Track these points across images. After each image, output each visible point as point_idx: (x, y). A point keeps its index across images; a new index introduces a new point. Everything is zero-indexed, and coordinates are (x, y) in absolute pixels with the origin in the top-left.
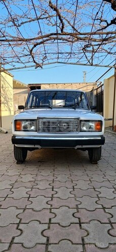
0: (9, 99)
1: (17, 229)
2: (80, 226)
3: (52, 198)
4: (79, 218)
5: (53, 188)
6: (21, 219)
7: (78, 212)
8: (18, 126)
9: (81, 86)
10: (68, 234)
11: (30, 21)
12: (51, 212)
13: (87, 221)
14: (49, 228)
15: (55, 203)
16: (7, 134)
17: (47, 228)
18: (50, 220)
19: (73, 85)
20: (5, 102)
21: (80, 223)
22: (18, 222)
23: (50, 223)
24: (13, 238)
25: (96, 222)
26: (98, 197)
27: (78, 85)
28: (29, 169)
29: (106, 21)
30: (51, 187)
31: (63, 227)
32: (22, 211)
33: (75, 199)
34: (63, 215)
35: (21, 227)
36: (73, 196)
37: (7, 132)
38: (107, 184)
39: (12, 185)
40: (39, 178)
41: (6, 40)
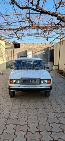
0: (3, 54)
1: (14, 134)
2: (39, 133)
3: (28, 118)
4: (39, 129)
5: (28, 113)
6: (15, 130)
7: (39, 126)
8: (11, 82)
9: (42, 44)
10: (35, 137)
11: (16, 22)
12: (27, 126)
13: (42, 130)
14: (27, 134)
15: (29, 121)
16: (3, 75)
17: (26, 134)
18: (27, 130)
19: (38, 44)
20: (1, 56)
21: (39, 132)
22: (14, 131)
23: (27, 132)
24: (13, 139)
25: (46, 131)
26: (47, 118)
27: (41, 44)
28: (16, 101)
29: (54, 23)
30: (27, 112)
31: (32, 133)
32: (15, 126)
33: (38, 119)
34: (33, 128)
35: (16, 133)
36: (37, 117)
37: (3, 74)
38: (52, 110)
39: (10, 111)
40: (22, 107)
41: (3, 29)
